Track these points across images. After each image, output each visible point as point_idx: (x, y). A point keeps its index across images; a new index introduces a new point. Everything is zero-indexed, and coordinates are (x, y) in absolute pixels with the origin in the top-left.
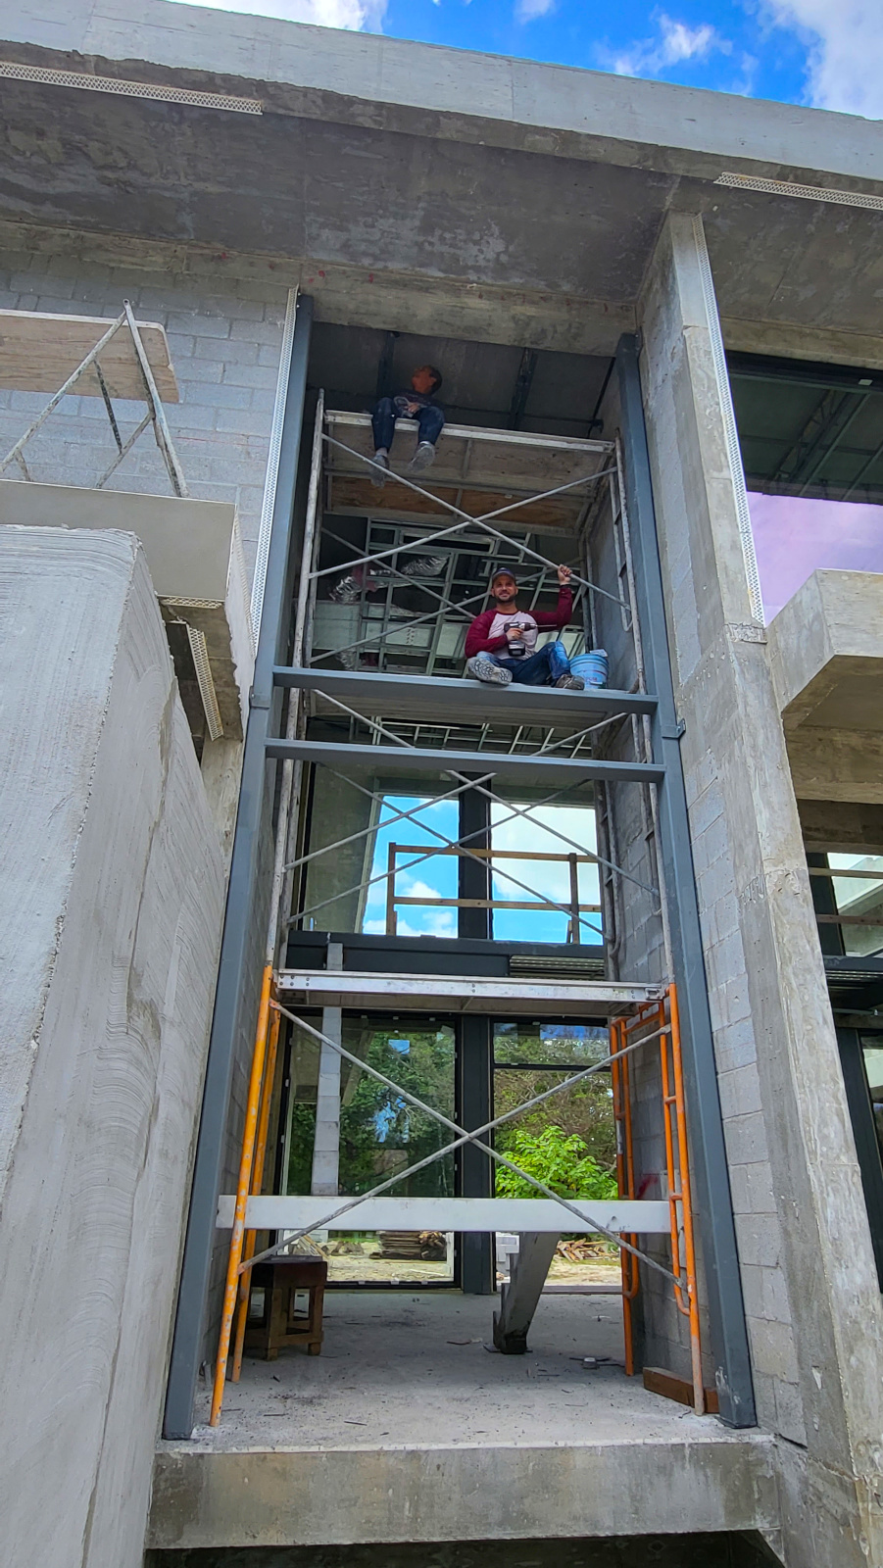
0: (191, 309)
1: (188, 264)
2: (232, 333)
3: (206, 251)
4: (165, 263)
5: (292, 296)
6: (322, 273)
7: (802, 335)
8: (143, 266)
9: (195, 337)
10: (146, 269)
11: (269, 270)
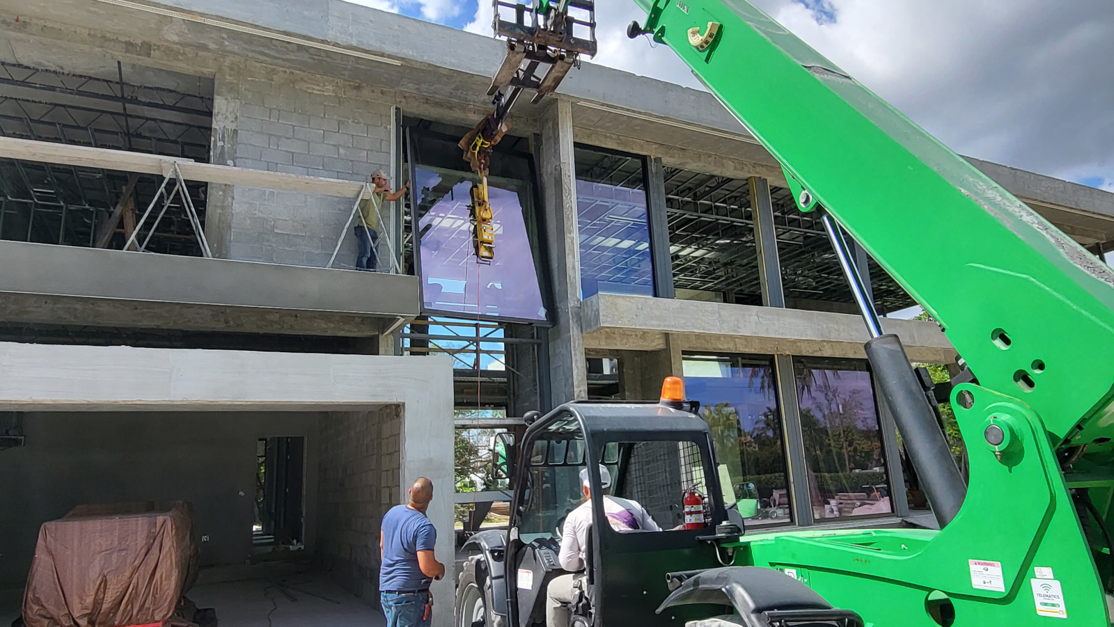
0: (349, 119)
1: (344, 91)
2: (369, 133)
3: (352, 83)
4: (334, 90)
5: (393, 111)
6: (405, 97)
7: (606, 137)
8: (324, 92)
9: (352, 135)
10: (325, 94)
11: (381, 95)
